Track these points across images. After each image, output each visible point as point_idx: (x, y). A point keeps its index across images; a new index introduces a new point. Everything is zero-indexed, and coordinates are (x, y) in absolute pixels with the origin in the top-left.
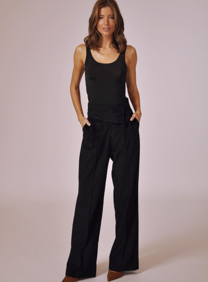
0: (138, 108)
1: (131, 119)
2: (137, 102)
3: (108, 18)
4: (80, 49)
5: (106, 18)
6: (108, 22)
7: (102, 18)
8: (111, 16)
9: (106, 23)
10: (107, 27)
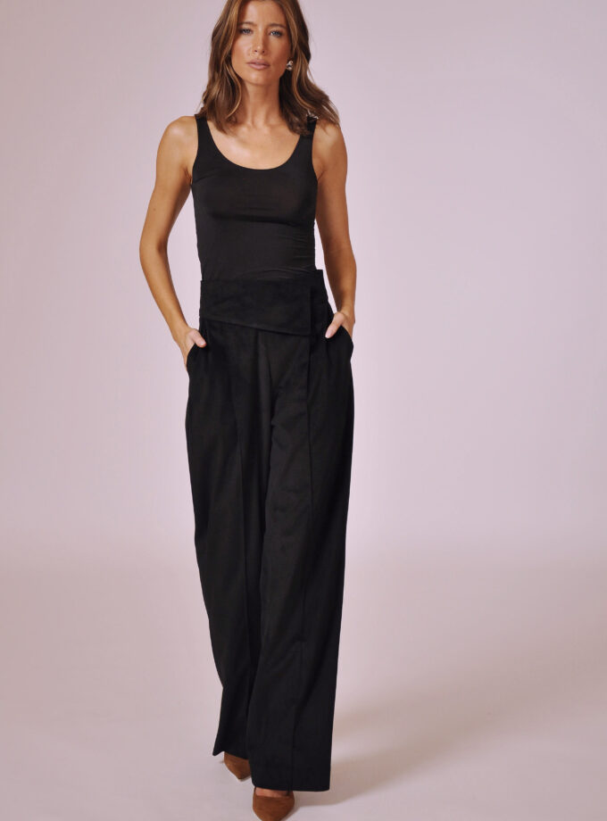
0: (347, 301)
1: (330, 332)
2: (346, 284)
3: (267, 34)
4: (177, 132)
5: (260, 29)
6: (266, 43)
7: (249, 31)
8: (275, 29)
9: (260, 48)
10: (261, 57)
